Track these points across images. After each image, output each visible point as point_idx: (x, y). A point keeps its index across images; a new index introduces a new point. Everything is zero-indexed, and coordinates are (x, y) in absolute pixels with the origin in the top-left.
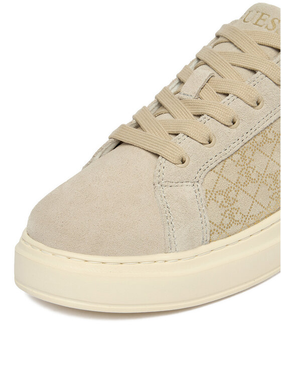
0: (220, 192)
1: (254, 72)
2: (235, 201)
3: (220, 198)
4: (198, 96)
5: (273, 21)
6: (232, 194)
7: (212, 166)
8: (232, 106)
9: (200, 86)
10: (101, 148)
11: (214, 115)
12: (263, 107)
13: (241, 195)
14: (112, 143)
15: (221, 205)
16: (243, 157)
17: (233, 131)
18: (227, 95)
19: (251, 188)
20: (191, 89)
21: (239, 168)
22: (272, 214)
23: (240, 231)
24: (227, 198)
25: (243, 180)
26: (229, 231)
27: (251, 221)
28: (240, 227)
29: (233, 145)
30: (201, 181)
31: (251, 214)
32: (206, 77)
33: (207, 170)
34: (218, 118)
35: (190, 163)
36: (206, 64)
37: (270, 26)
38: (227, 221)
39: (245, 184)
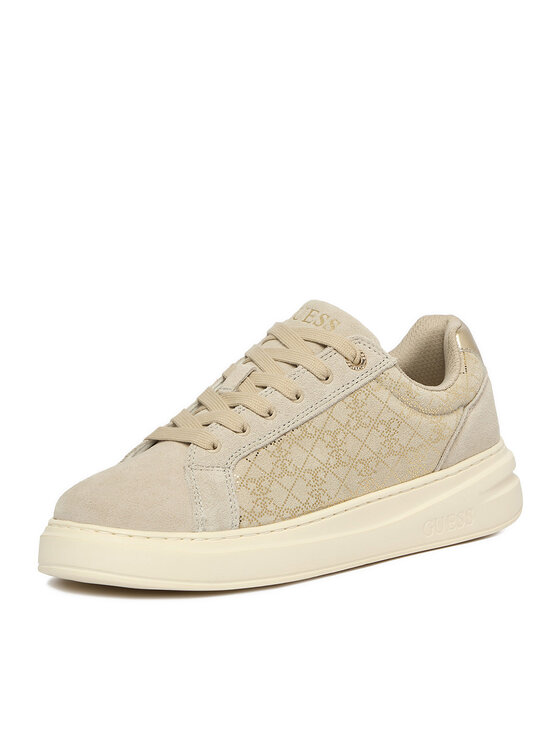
0: (253, 480)
1: (296, 366)
2: (268, 491)
3: (252, 486)
4: (237, 389)
5: (321, 318)
6: (265, 484)
7: (246, 454)
8: (269, 398)
9: (241, 379)
10: (135, 449)
11: (248, 405)
12: (303, 401)
13: (275, 486)
14: (147, 443)
15: (253, 493)
16: (280, 450)
17: (270, 421)
18: (265, 388)
19: (287, 481)
20: (231, 383)
21: (275, 460)
22: (311, 512)
23: (274, 522)
24: (260, 487)
25: (278, 471)
26: (260, 520)
27: (287, 515)
28: (273, 518)
29: (269, 436)
30: (232, 467)
31: (286, 506)
32: (248, 372)
33: (239, 457)
34: (253, 408)
35: (221, 450)
36: (252, 361)
37: (318, 322)
38: (258, 509)
39: (280, 476)
